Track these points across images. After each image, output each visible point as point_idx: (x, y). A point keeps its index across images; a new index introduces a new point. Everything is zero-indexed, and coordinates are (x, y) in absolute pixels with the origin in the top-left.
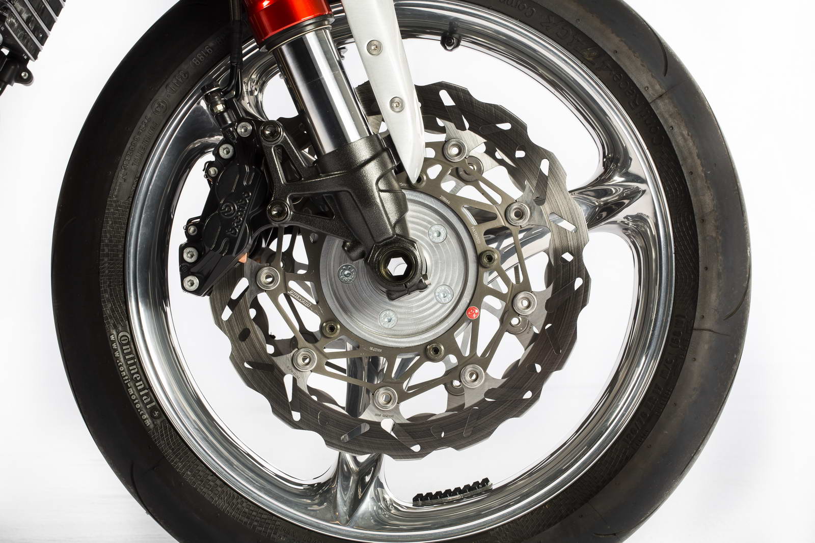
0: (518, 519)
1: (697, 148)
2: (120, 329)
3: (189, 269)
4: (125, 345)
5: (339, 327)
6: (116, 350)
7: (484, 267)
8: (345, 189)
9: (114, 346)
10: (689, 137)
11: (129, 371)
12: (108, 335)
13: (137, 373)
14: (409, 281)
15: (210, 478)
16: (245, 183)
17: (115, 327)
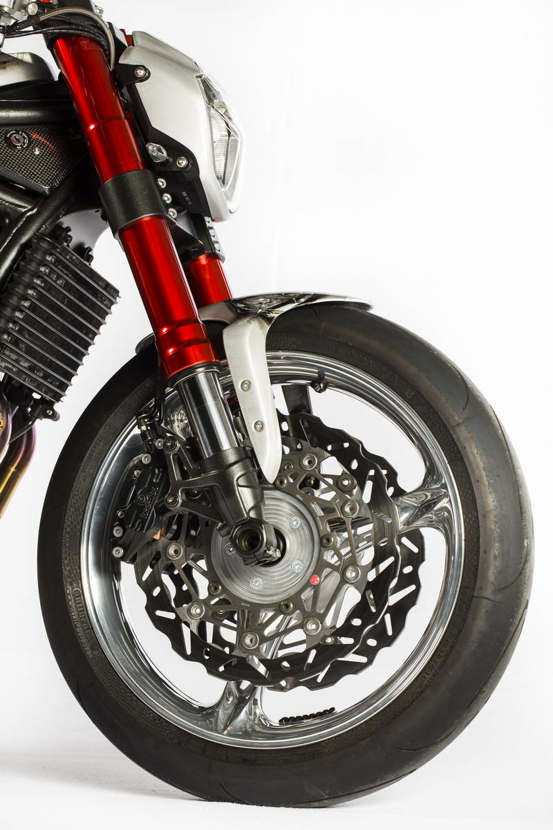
0: (342, 734)
1: (484, 463)
2: (75, 585)
3: (117, 541)
4: (77, 597)
5: (220, 587)
6: (70, 600)
7: (324, 547)
8: (215, 484)
9: (69, 598)
10: (478, 455)
11: (79, 615)
12: (65, 589)
13: (85, 617)
14: (256, 551)
15: (129, 695)
16: (154, 481)
17: (71, 584)
